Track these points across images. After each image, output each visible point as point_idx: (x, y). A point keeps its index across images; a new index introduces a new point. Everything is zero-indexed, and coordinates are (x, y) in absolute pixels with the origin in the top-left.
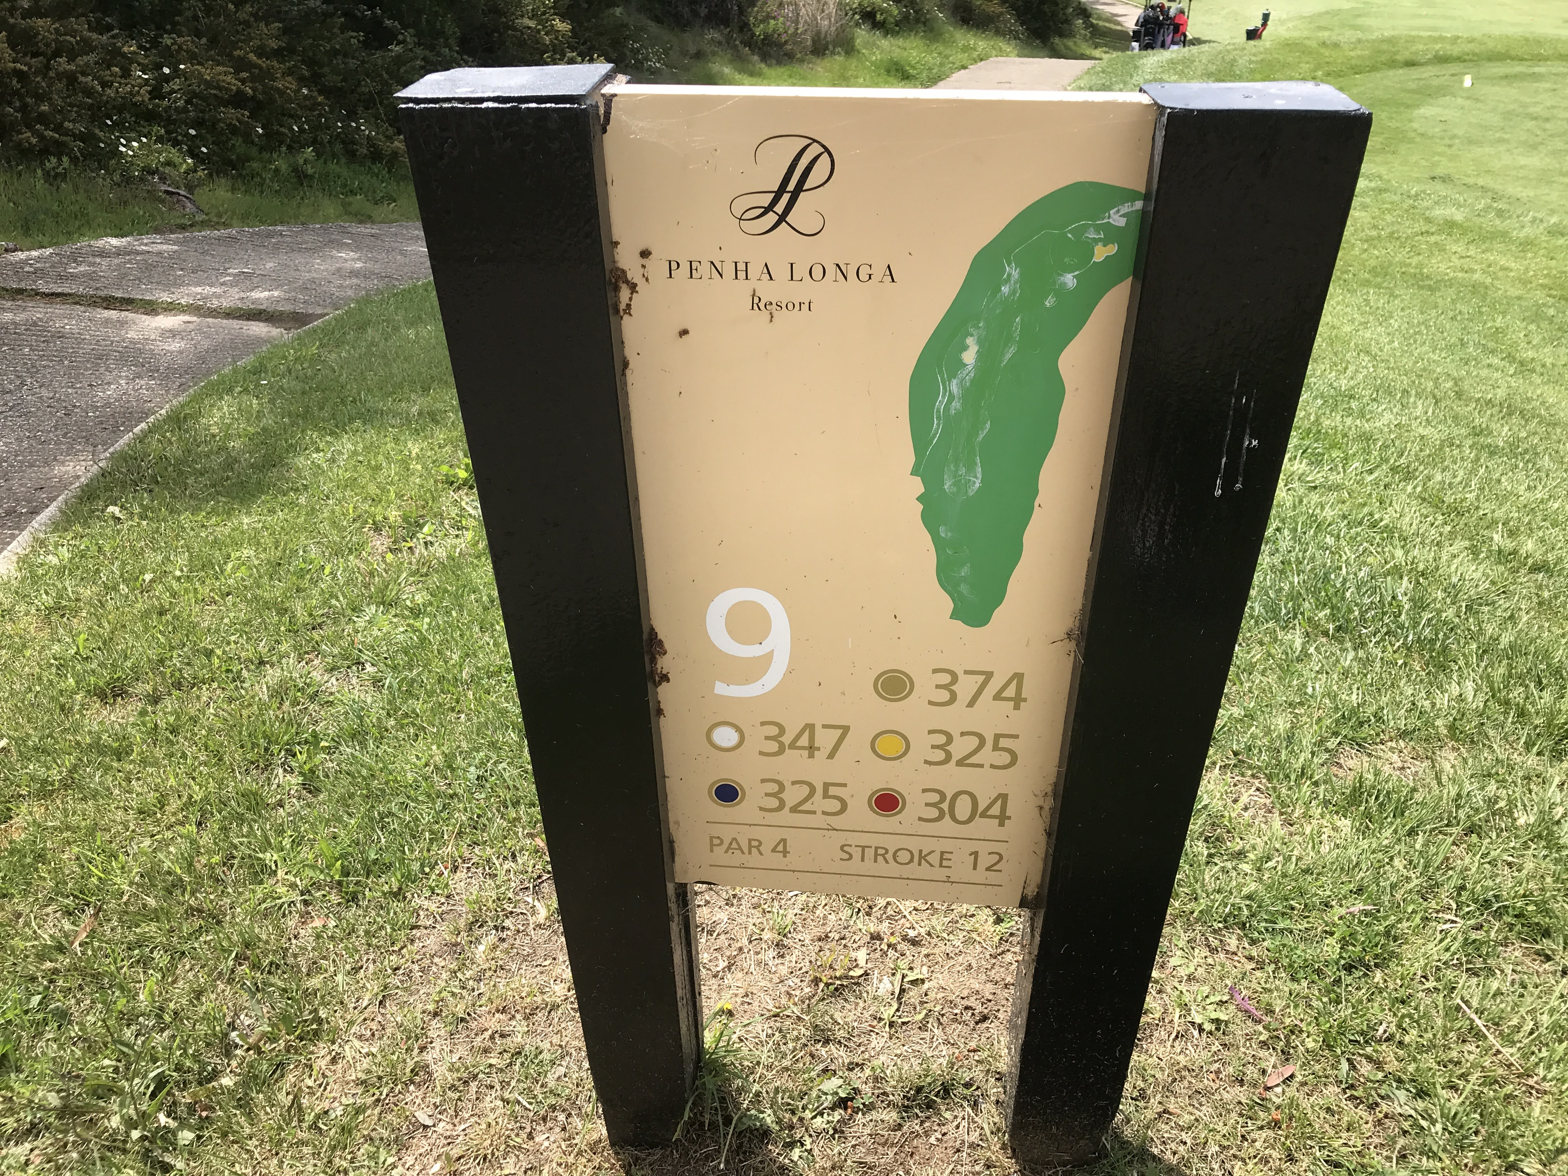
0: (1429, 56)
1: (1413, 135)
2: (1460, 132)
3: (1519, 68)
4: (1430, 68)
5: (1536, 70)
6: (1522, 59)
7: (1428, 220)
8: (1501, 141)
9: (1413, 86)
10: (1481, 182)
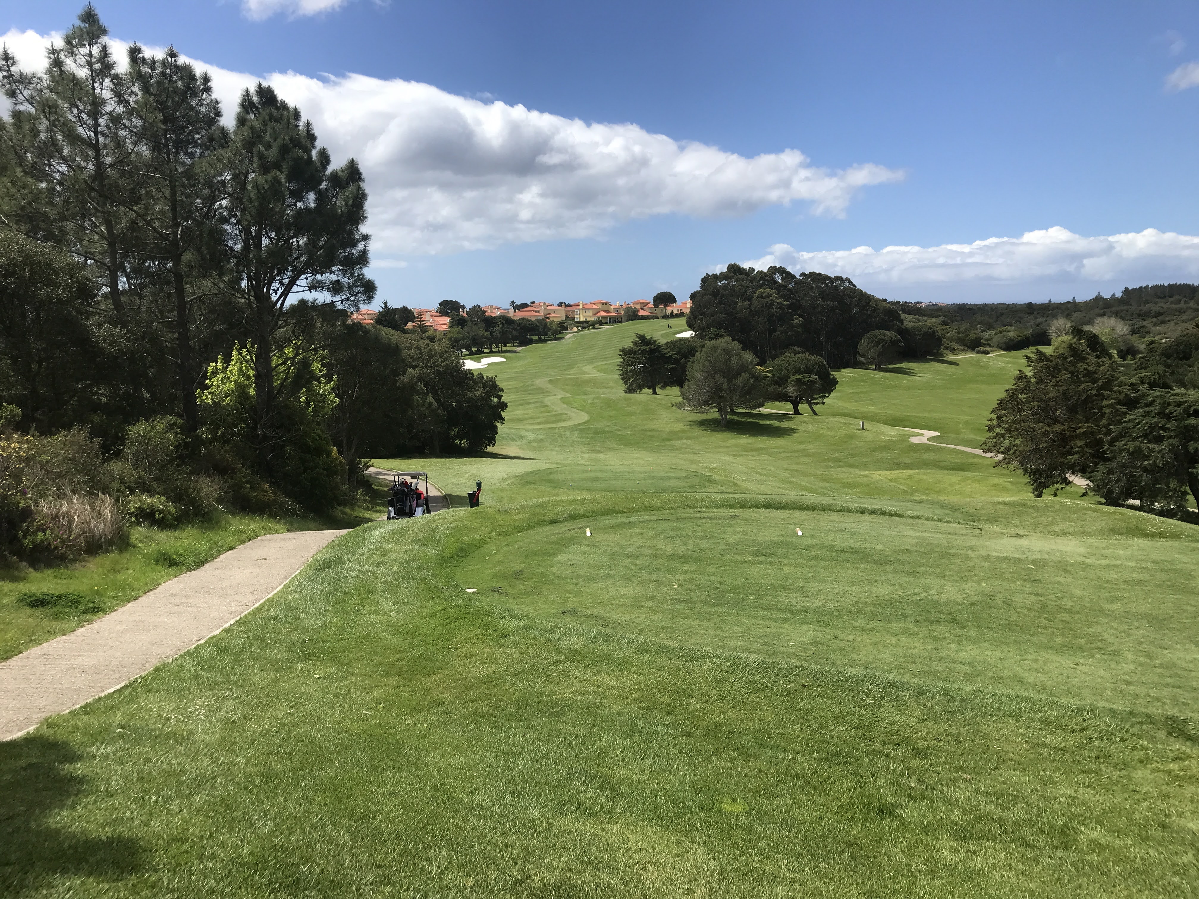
0: (565, 515)
1: (551, 577)
2: (582, 572)
3: (622, 519)
4: (566, 524)
5: (632, 519)
6: (623, 512)
7: (558, 651)
8: (609, 576)
9: (554, 538)
10: (595, 612)
